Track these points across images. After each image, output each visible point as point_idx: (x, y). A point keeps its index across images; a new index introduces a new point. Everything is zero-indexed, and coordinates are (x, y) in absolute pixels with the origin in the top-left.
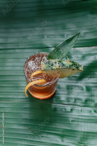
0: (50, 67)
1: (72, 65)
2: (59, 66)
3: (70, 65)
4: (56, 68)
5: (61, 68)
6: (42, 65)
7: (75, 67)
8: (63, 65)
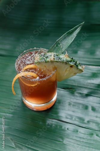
0: (44, 59)
1: (71, 61)
2: (54, 59)
3: (68, 60)
4: (50, 60)
5: (55, 60)
6: (36, 57)
7: (73, 63)
8: (59, 59)
